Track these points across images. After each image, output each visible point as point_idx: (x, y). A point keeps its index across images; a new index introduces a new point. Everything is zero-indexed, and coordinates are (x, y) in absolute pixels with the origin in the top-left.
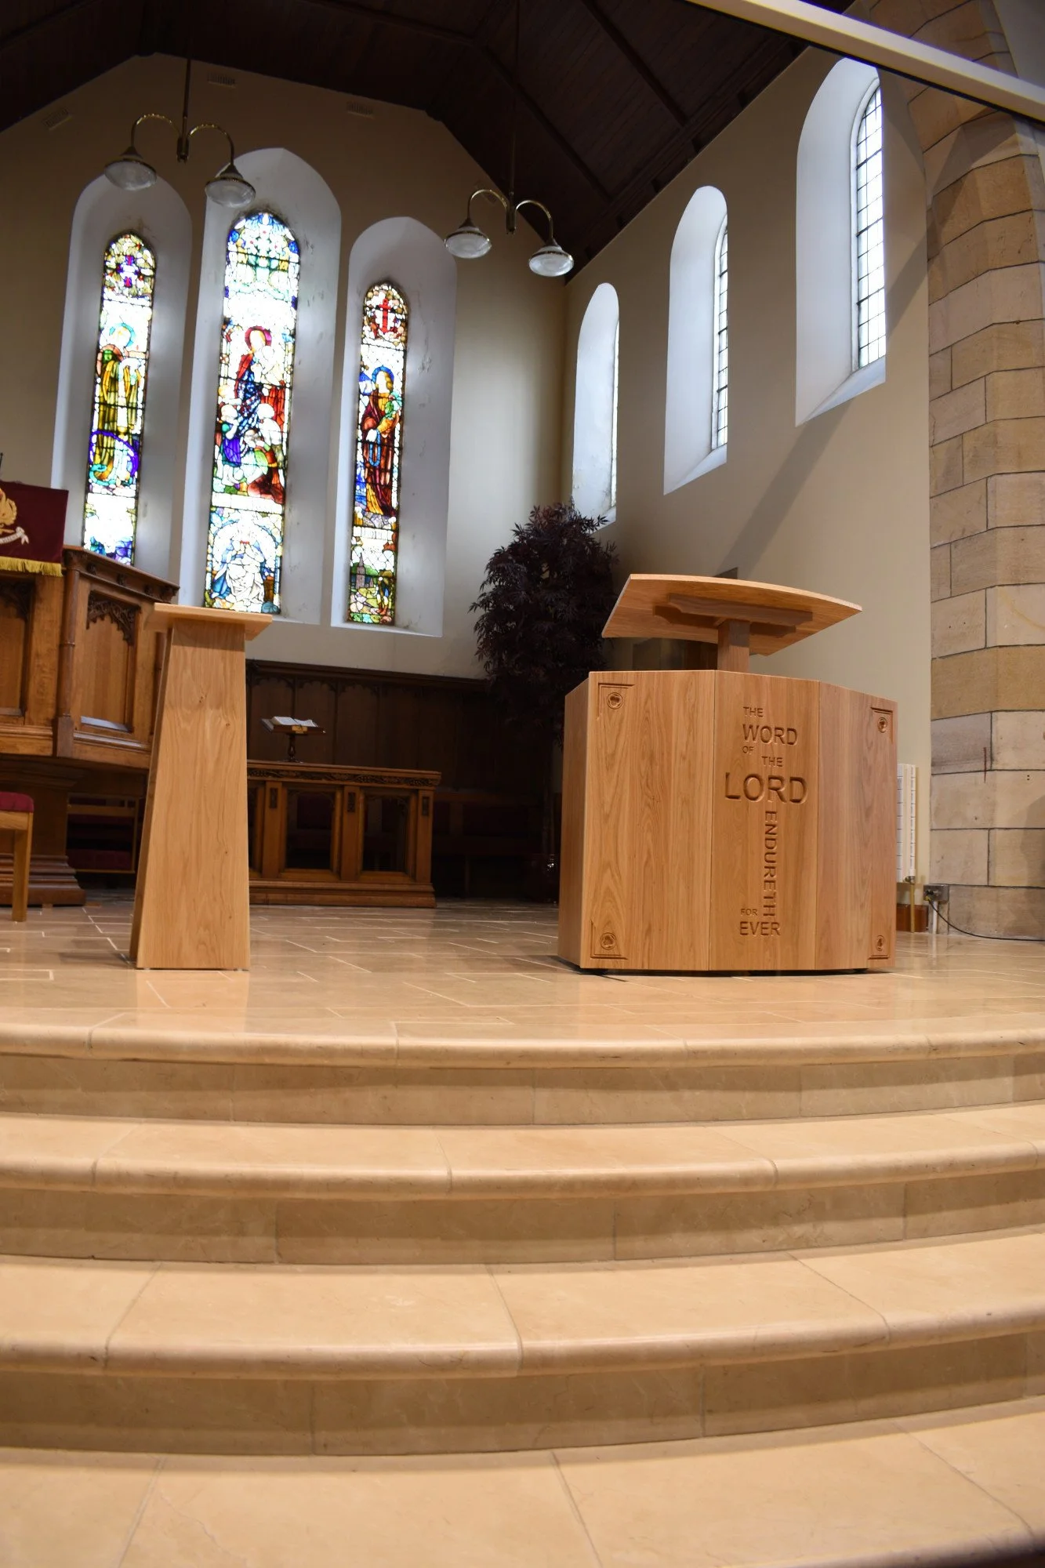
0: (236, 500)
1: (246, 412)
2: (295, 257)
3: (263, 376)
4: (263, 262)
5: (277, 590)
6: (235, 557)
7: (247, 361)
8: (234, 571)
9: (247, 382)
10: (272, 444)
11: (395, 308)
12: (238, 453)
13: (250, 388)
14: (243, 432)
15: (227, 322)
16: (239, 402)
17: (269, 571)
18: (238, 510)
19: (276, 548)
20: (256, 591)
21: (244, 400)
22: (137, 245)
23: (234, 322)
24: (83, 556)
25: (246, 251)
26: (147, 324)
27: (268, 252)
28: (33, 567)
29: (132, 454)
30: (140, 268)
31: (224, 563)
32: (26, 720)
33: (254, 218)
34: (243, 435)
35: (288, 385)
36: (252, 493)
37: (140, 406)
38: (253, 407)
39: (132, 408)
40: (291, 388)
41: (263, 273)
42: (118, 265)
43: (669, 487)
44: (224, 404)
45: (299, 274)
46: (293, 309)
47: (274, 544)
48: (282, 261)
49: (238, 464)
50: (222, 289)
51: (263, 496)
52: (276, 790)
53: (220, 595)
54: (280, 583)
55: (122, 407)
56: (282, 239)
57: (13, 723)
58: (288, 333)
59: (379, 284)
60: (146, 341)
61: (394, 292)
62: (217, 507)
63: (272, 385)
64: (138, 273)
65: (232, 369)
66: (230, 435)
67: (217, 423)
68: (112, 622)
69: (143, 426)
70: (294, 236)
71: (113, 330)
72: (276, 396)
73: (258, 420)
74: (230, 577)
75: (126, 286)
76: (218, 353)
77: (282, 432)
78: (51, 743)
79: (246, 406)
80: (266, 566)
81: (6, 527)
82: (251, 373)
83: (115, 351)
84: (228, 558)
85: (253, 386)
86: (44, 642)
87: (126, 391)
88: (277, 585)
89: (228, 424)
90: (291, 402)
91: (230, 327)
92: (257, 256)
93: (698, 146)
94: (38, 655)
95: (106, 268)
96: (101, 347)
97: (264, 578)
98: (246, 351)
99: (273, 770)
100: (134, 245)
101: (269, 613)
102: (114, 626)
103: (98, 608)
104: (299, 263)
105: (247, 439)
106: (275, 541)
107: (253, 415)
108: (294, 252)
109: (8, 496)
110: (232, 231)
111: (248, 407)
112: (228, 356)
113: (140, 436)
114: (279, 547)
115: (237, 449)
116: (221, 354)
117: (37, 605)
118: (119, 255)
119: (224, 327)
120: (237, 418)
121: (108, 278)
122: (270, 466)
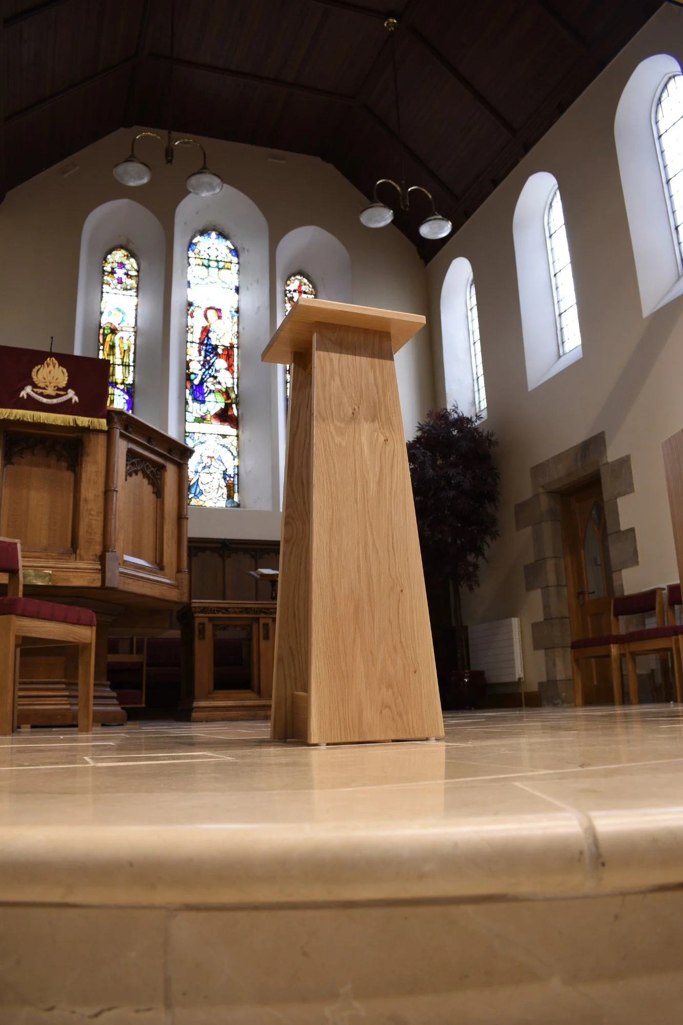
0: (203, 427)
1: (207, 365)
2: (235, 260)
3: (218, 340)
4: (213, 264)
5: (236, 490)
6: (204, 468)
7: (206, 331)
8: (204, 478)
9: (206, 345)
10: (227, 387)
11: (307, 291)
12: (203, 394)
13: (209, 349)
14: (205, 379)
15: (190, 304)
16: (202, 358)
17: (230, 476)
18: (204, 434)
19: (234, 460)
20: (221, 492)
21: (205, 357)
22: (125, 256)
23: (195, 304)
24: (123, 417)
25: (201, 257)
26: (135, 308)
27: (216, 257)
28: (82, 422)
29: (127, 397)
30: (128, 270)
31: (196, 472)
32: (78, 557)
33: (205, 235)
34: (206, 382)
35: (235, 346)
36: (214, 421)
37: (132, 364)
38: (212, 361)
39: (126, 366)
40: (238, 348)
41: (213, 271)
42: (113, 269)
43: (532, 385)
44: (191, 360)
45: (238, 271)
46: (236, 294)
47: (232, 457)
48: (226, 262)
49: (203, 402)
50: (186, 282)
51: (222, 423)
52: (267, 624)
53: (195, 495)
54: (238, 484)
55: (119, 365)
56: (226, 248)
57: (66, 559)
58: (233, 310)
59: (294, 275)
60: (134, 320)
61: (305, 281)
62: (189, 433)
63: (224, 346)
64: (127, 274)
65: (195, 336)
66: (196, 382)
67: (187, 374)
68: (144, 478)
69: (134, 378)
70: (233, 246)
71: (110, 313)
72: (228, 354)
73: (216, 371)
74: (202, 483)
75: (118, 283)
76: (185, 325)
77: (233, 378)
78: (99, 576)
79: (206, 361)
80: (227, 473)
81: (59, 389)
82: (209, 338)
83: (112, 327)
84: (200, 470)
85: (211, 347)
86: (91, 491)
87: (121, 354)
88: (236, 487)
89: (195, 374)
90: (238, 357)
91: (192, 308)
92: (209, 260)
93: (526, 149)
94: (86, 501)
95: (104, 271)
96: (102, 325)
97: (226, 482)
98: (205, 324)
99: (265, 609)
100: (123, 255)
101: (231, 507)
102: (145, 481)
103: (133, 464)
104: (238, 263)
105: (208, 384)
106: (232, 455)
107: (212, 367)
108: (234, 256)
109: (60, 365)
110: (191, 245)
111: (209, 362)
112: (192, 327)
113: (132, 385)
114: (236, 459)
115: (202, 390)
116: (187, 326)
117: (85, 459)
118: (113, 263)
119: (188, 308)
120: (201, 370)
121: (105, 278)
122: (226, 402)
